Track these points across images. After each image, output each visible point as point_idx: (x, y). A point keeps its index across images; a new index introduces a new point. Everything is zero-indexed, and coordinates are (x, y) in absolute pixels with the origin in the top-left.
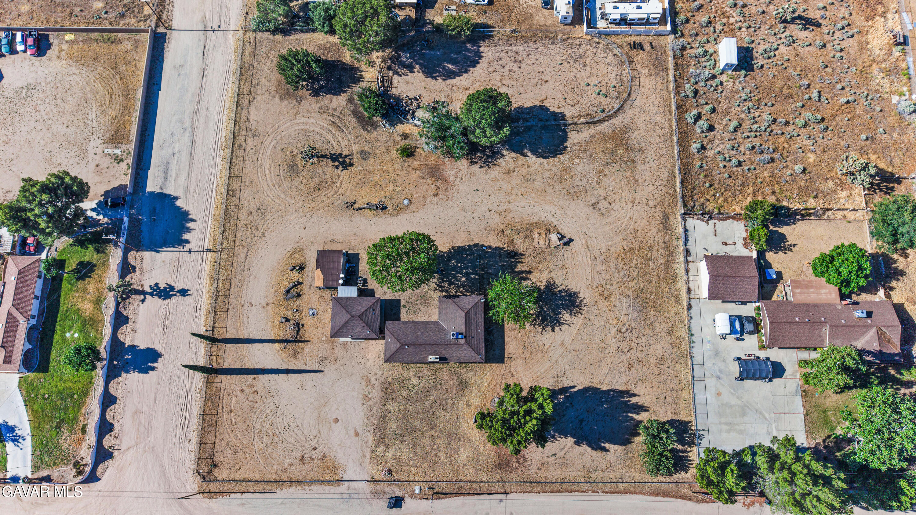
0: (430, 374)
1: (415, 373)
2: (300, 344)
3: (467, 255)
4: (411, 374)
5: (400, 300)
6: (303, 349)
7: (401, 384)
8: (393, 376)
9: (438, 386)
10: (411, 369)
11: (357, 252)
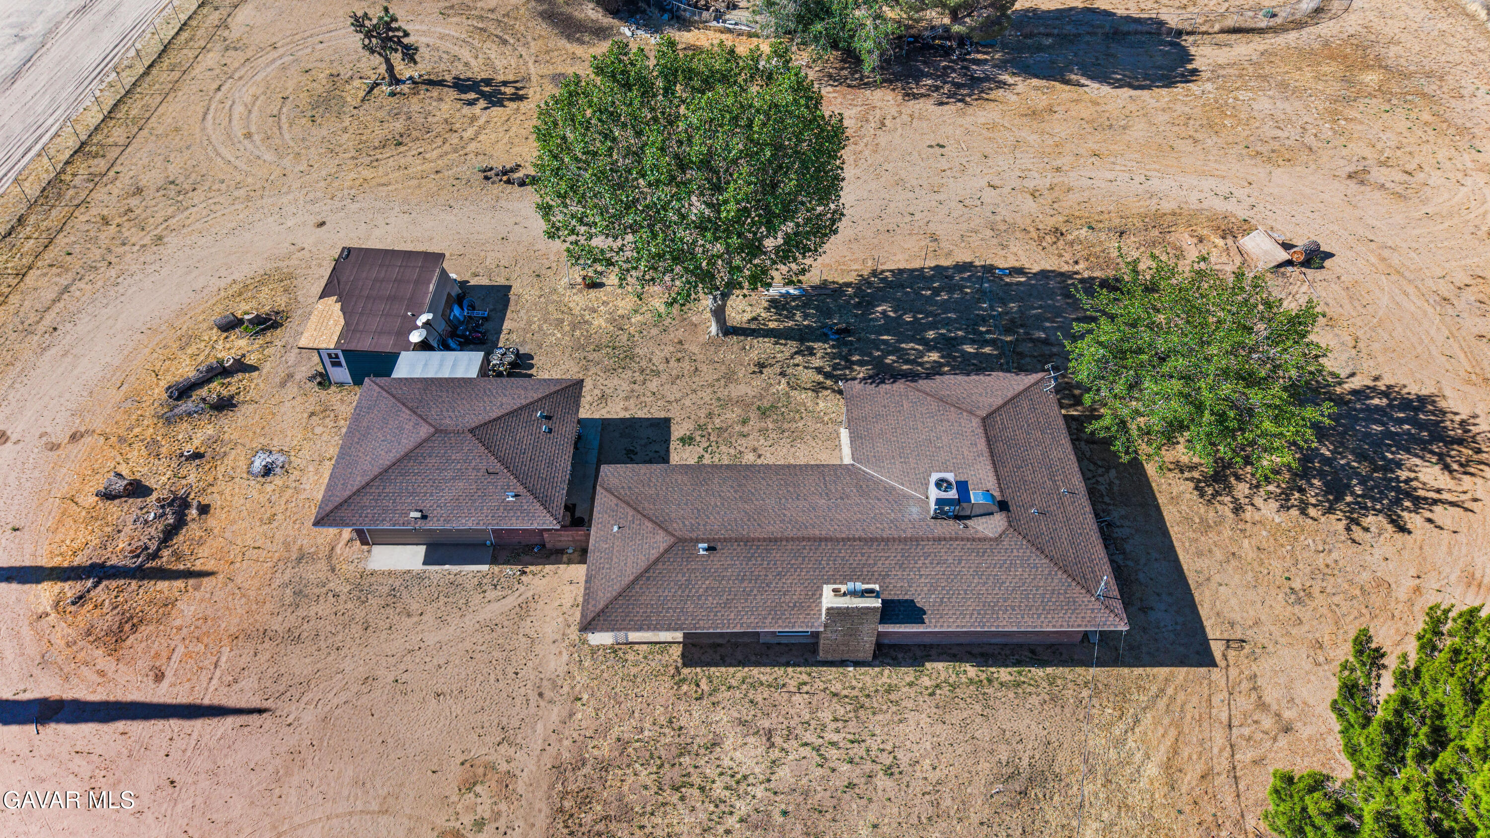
0: (826, 716)
1: (747, 713)
2: (163, 585)
3: (936, 291)
4: (720, 715)
5: (667, 422)
6: (169, 603)
7: (670, 774)
8: (626, 730)
9: (882, 781)
10: (723, 695)
11: (501, 281)
